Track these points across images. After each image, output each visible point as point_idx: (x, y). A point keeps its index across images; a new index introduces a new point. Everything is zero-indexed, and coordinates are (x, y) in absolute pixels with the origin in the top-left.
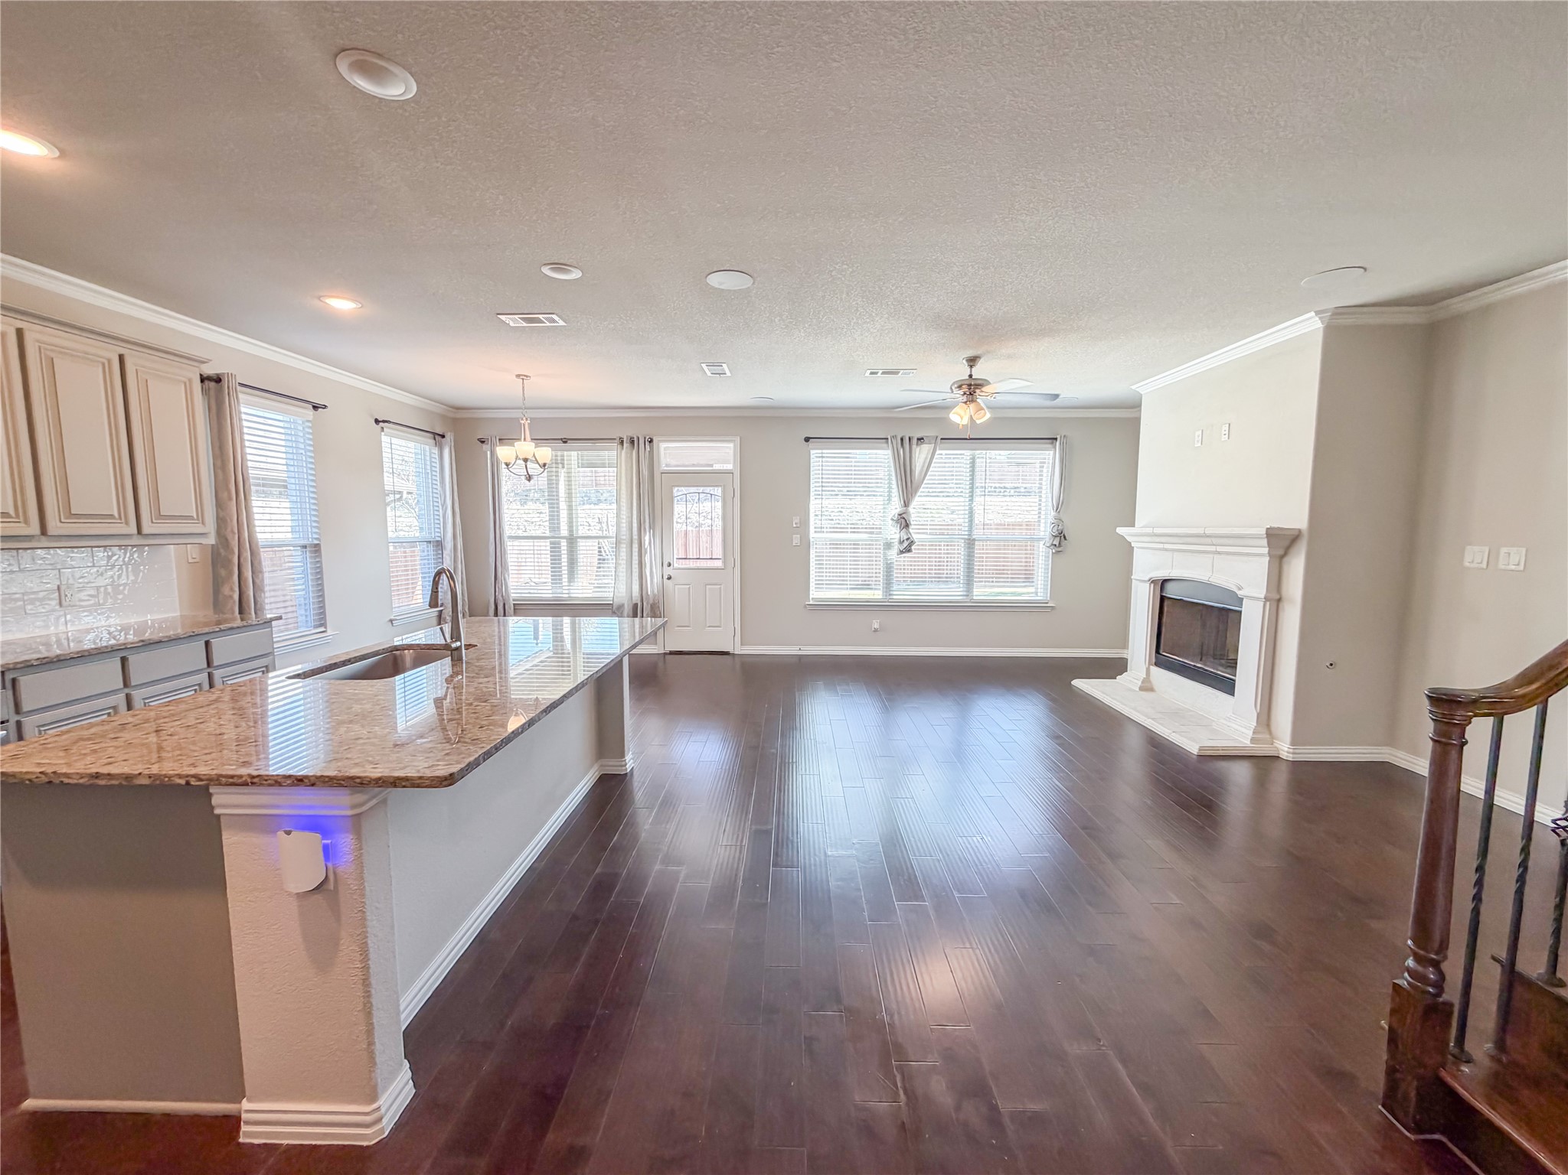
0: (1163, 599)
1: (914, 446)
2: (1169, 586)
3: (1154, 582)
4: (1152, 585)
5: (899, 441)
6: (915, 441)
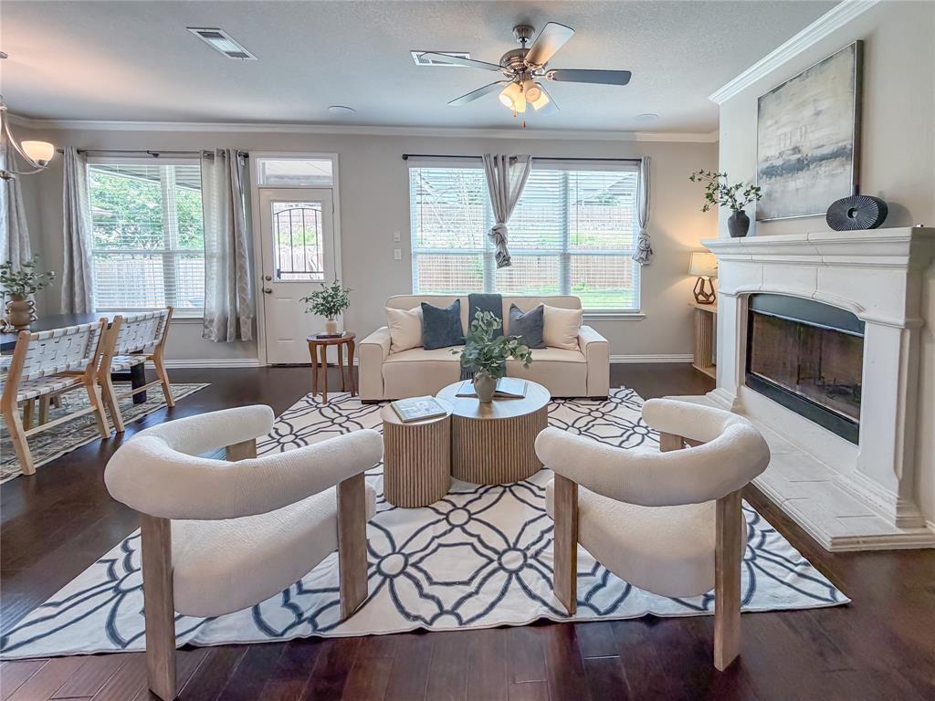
0: (751, 315)
1: (507, 165)
2: (758, 302)
3: (740, 296)
4: (740, 300)
5: (493, 159)
6: (507, 160)
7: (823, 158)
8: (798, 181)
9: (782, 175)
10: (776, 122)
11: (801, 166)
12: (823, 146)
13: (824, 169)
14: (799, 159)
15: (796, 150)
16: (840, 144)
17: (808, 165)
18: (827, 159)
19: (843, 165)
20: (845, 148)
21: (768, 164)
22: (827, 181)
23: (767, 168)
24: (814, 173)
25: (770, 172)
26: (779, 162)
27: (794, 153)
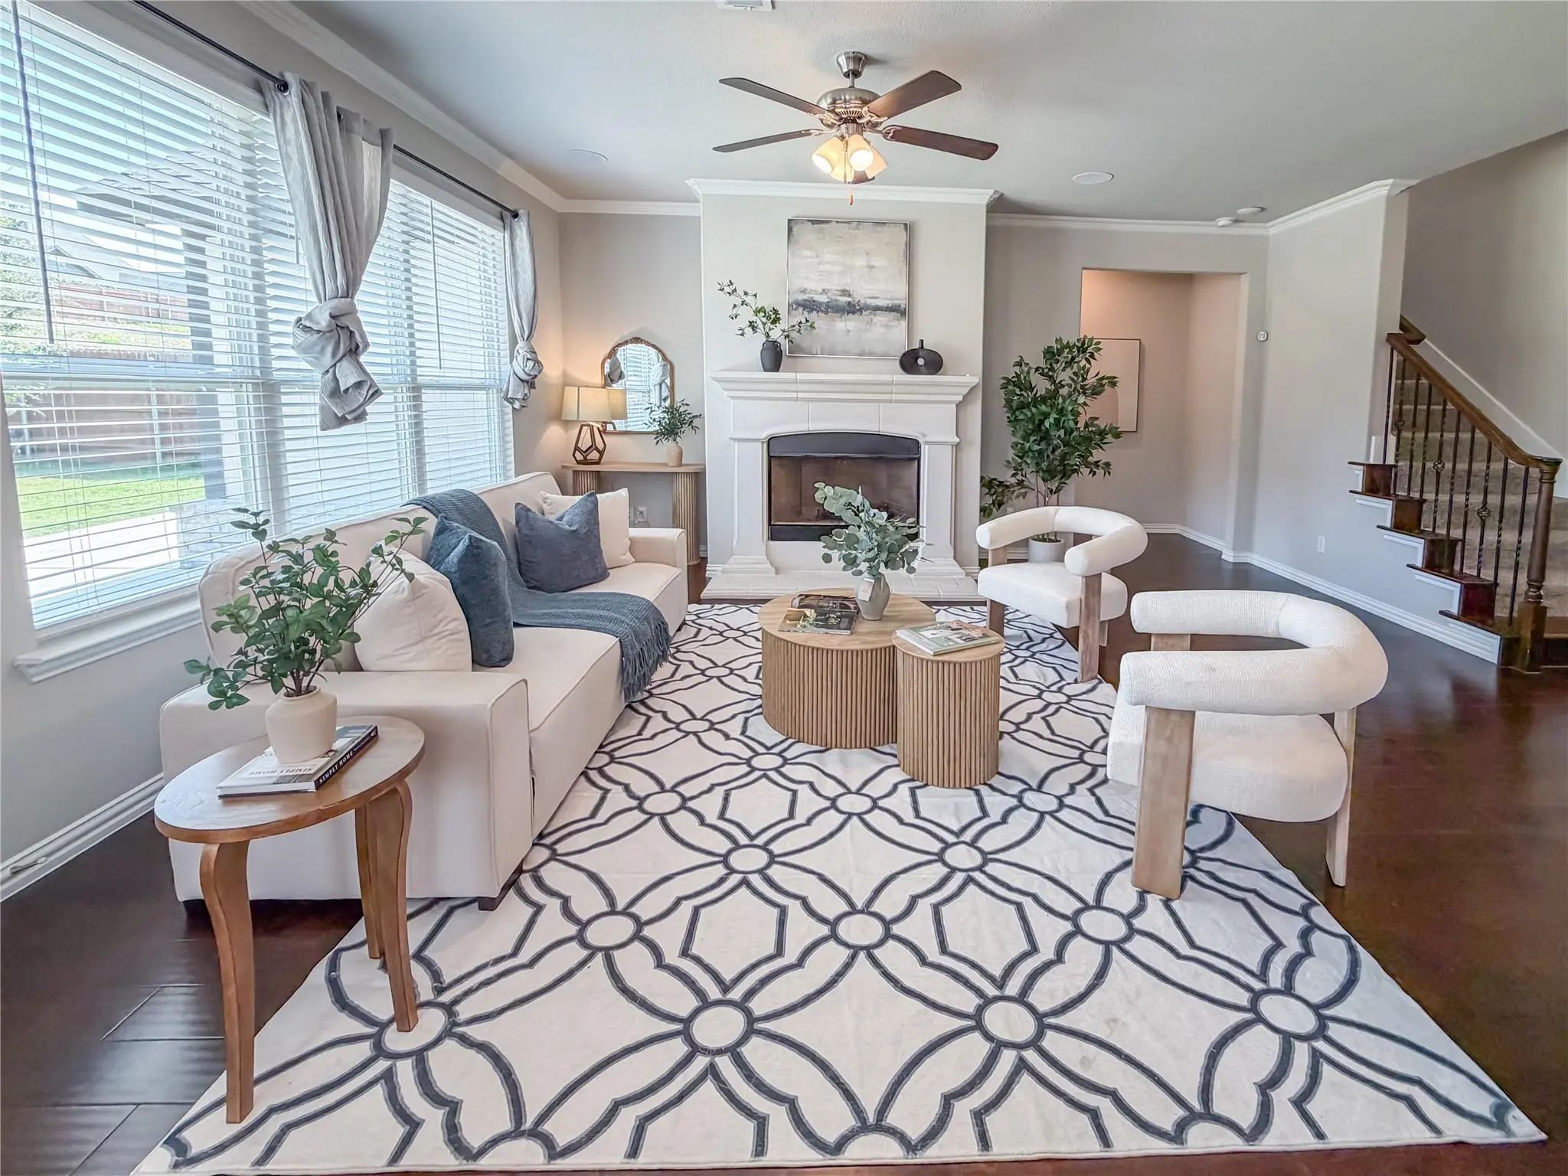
0: (770, 458)
7: (877, 308)
8: (848, 323)
9: (826, 312)
10: (817, 256)
11: (852, 309)
12: (877, 298)
13: (881, 318)
14: (849, 303)
15: (845, 293)
16: (895, 302)
17: (861, 310)
18: (882, 310)
19: (899, 320)
20: (899, 306)
21: (806, 297)
22: (883, 330)
23: (805, 300)
24: (867, 318)
25: (809, 306)
26: (823, 299)
27: (844, 295)
